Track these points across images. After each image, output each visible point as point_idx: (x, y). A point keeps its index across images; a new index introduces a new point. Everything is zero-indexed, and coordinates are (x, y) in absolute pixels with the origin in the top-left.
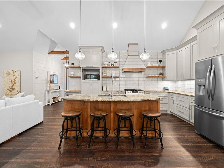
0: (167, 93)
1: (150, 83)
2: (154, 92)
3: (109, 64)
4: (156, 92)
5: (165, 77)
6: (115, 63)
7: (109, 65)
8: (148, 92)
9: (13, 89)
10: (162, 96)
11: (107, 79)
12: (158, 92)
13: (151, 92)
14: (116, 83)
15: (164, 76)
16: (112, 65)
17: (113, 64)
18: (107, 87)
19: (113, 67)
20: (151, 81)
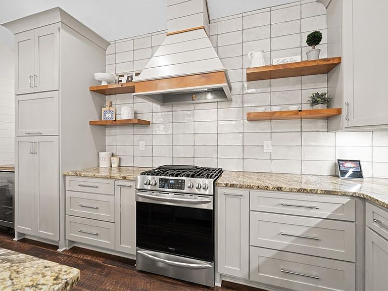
0: (347, 200)
1: (268, 144)
2: (267, 188)
3: (121, 81)
4: (279, 189)
5: (339, 112)
6: (136, 75)
8: (232, 186)
10: (313, 212)
12: (291, 191)
13: (251, 187)
14: (141, 142)
15: (336, 106)
17: (130, 79)
18: (113, 155)
19: (129, 89)
20: (272, 134)
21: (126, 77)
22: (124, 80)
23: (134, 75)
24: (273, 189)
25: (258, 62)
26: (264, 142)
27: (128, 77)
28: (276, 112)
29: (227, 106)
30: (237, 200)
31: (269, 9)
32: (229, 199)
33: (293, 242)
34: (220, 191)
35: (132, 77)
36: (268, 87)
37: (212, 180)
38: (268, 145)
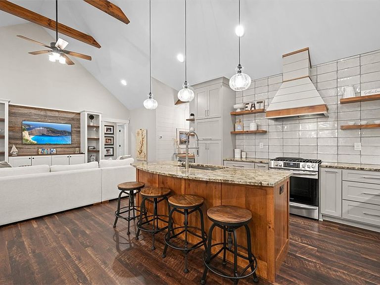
2: (354, 169)
3: (247, 107)
4: (362, 169)
6: (257, 103)
7: (246, 109)
8: (331, 167)
9: (142, 152)
11: (244, 137)
13: (343, 168)
14: (260, 144)
16: (253, 109)
17: (253, 106)
18: (241, 151)
19: (254, 112)
20: (362, 138)
21: (250, 104)
22: (249, 106)
23: (256, 103)
24: (358, 169)
25: (349, 94)
26: (355, 143)
27: (252, 104)
28: (363, 125)
29: (325, 120)
30: (333, 175)
31: (359, 56)
32: (328, 174)
33: (372, 198)
34: (322, 169)
35: (254, 104)
36: (358, 107)
37: (318, 164)
38: (358, 146)
